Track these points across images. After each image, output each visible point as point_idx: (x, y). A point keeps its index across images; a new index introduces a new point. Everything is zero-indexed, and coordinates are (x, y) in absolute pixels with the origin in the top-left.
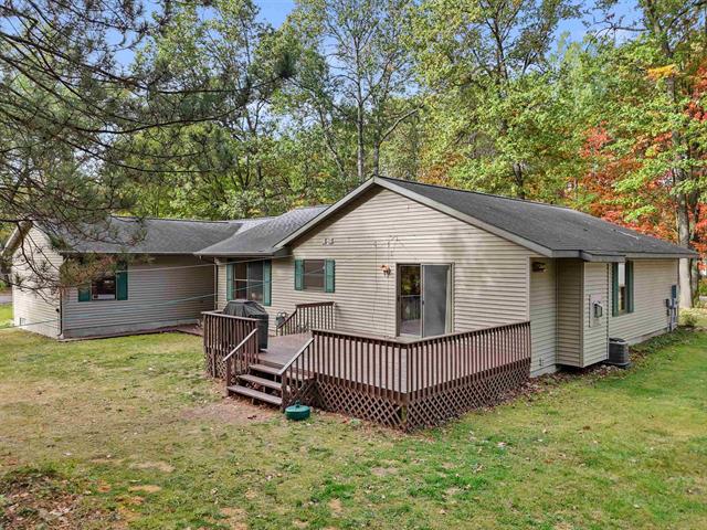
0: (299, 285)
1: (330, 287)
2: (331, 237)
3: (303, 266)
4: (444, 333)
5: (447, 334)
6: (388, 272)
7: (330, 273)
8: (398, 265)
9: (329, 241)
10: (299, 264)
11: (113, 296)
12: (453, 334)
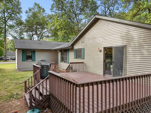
0: (75, 57)
1: (83, 57)
2: (83, 41)
3: (76, 51)
4: (122, 76)
5: (123, 77)
6: (101, 51)
7: (83, 53)
8: (104, 48)
9: (83, 42)
10: (75, 50)
11: (31, 60)
12: (126, 76)
